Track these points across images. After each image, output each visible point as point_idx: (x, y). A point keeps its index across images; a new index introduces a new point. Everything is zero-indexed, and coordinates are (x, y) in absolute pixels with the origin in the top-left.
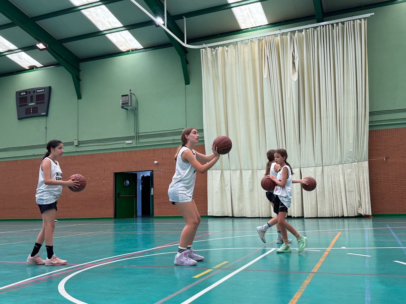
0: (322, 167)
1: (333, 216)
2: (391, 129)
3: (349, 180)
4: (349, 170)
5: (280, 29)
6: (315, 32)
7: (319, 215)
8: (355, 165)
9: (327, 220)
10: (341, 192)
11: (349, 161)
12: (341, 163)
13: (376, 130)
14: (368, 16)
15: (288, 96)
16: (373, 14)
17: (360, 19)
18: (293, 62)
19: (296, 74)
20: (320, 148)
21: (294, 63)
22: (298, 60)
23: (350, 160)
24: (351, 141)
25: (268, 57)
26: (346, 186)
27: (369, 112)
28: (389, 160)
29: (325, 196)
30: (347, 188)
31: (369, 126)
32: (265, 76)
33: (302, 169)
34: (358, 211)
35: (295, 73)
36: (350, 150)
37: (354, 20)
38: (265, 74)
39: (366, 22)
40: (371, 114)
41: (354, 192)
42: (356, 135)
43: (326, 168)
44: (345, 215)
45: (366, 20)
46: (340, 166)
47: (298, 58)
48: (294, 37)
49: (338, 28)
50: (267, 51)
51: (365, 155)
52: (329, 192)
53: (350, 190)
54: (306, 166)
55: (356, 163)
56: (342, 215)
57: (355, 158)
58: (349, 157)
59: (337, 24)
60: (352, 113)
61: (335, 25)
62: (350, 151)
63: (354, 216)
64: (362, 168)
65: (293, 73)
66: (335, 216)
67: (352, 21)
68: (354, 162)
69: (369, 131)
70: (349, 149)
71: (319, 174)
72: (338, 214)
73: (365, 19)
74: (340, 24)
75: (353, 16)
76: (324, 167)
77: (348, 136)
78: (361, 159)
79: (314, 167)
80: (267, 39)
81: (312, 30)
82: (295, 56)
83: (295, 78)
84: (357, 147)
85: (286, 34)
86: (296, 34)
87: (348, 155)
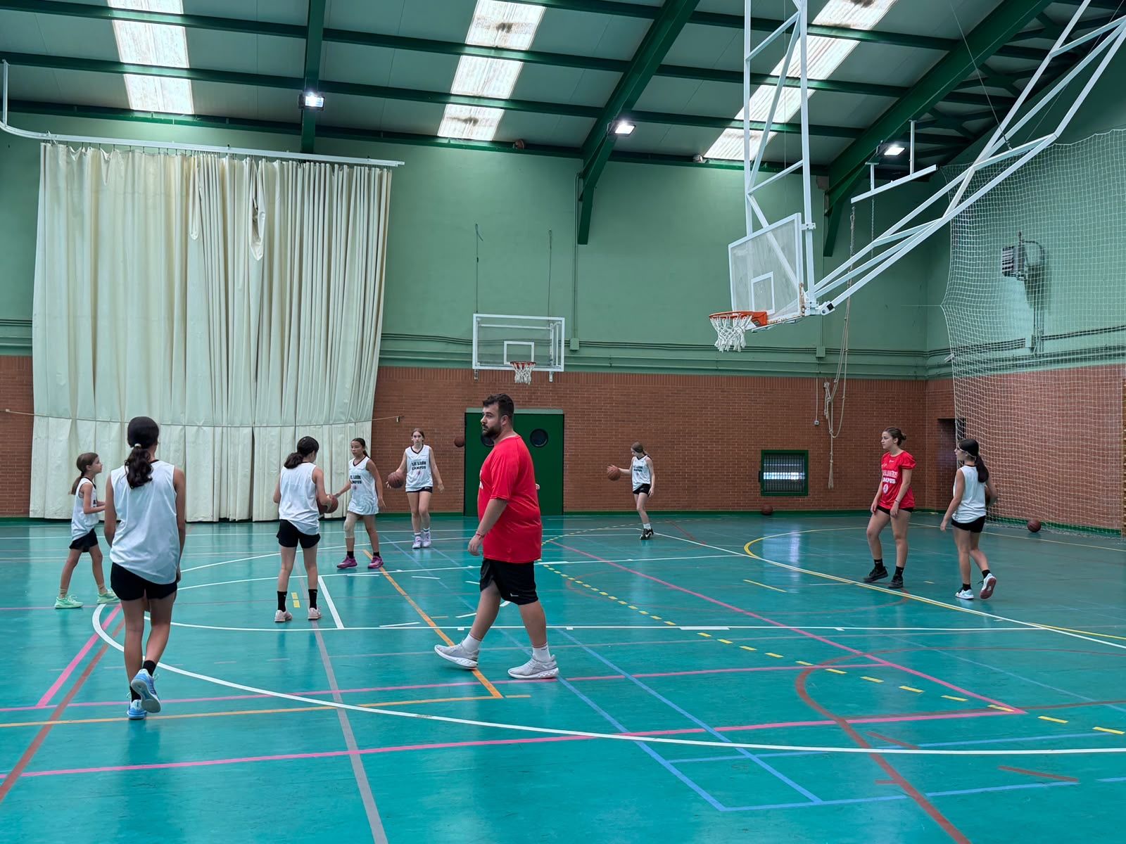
0: (293, 427)
2: (412, 368)
3: (338, 454)
4: (340, 436)
5: (229, 146)
6: (300, 171)
8: (350, 427)
11: (341, 420)
12: (327, 423)
13: (386, 367)
14: (394, 165)
15: (239, 285)
16: (403, 163)
17: (381, 167)
18: (253, 221)
19: (260, 245)
20: (293, 392)
21: (255, 222)
22: (264, 219)
24: (348, 385)
25: (203, 198)
26: (333, 465)
27: (382, 334)
28: (403, 422)
30: (334, 468)
31: (380, 358)
32: (194, 235)
33: (256, 430)
35: (257, 243)
36: (346, 401)
37: (370, 167)
38: (194, 232)
39: (390, 175)
40: (385, 337)
41: (346, 475)
42: (357, 376)
45: (391, 171)
47: (264, 215)
49: (341, 173)
50: (200, 185)
51: (368, 410)
53: (339, 471)
54: (265, 425)
55: (353, 425)
57: (352, 415)
58: (342, 413)
59: (341, 164)
60: (353, 336)
61: (336, 166)
62: (346, 403)
65: (253, 242)
67: (367, 168)
68: (350, 422)
69: (380, 368)
70: (345, 399)
71: (289, 440)
73: (388, 168)
74: (345, 167)
75: (369, 157)
76: (297, 427)
77: (344, 374)
78: (360, 418)
79: (278, 427)
80: (202, 158)
81: (295, 166)
82: (257, 209)
83: (258, 253)
84: (356, 395)
85: (242, 157)
86: (262, 163)
87: (341, 410)
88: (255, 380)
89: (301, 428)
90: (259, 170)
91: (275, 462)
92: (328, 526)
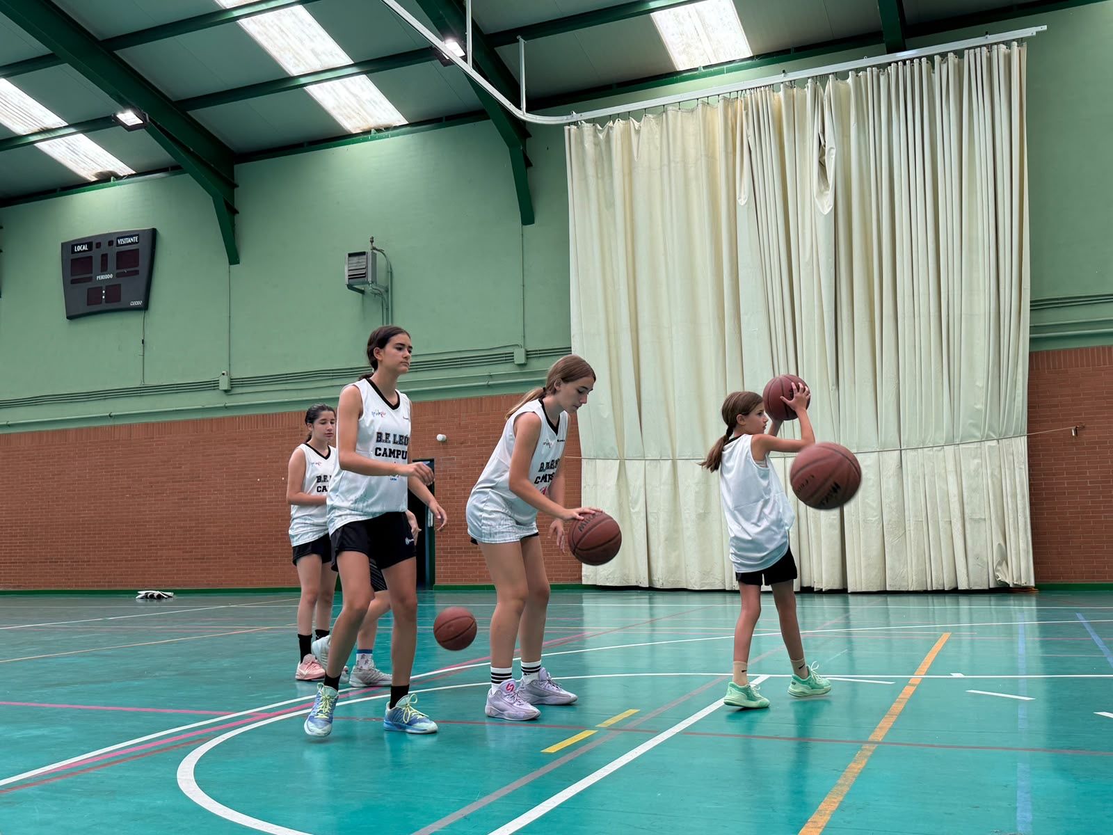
0: (899, 451)
1: (929, 589)
2: (1093, 349)
3: (974, 490)
4: (974, 463)
5: (784, 72)
6: (882, 78)
7: (890, 585)
8: (990, 447)
9: (912, 599)
10: (951, 521)
11: (975, 437)
12: (950, 442)
13: (1048, 352)
14: (1030, 35)
15: (806, 255)
16: (1045, 28)
17: (1008, 43)
18: (820, 162)
19: (830, 194)
20: (893, 399)
21: (822, 165)
22: (833, 156)
23: (978, 434)
24: (981, 383)
25: (752, 151)
26: (965, 506)
27: (1031, 302)
28: (1085, 436)
29: (907, 533)
30: (967, 511)
31: (1031, 339)
32: (742, 200)
34: (997, 574)
35: (827, 192)
36: (978, 407)
37: (989, 46)
38: (743, 196)
39: (1024, 50)
40: (1036, 306)
41: (988, 521)
42: (993, 366)
43: (908, 456)
44: (963, 586)
45: (1025, 44)
46: (949, 450)
47: (833, 151)
48: (824, 92)
49: (944, 67)
50: (749, 133)
51: (1017, 419)
52: (918, 523)
53: (977, 516)
55: (994, 443)
56: (953, 586)
57: (991, 428)
58: (973, 425)
59: (944, 55)
60: (982, 304)
61: (937, 58)
62: (978, 410)
63: (986, 588)
64: (1011, 457)
65: (821, 193)
66: (934, 589)
67: (984, 49)
68: (989, 439)
69: (1031, 354)
70: (975, 404)
71: (891, 472)
72: (941, 582)
73: (1020, 41)
74: (951, 55)
75: (987, 33)
76: (903, 452)
77: (971, 368)
78: (1006, 433)
79: (876, 453)
80: (749, 96)
81: (875, 73)
82: (825, 146)
83: (826, 205)
84: (996, 399)
85: (802, 83)
86: (830, 84)
87: (971, 421)
88: (834, 387)
89: (911, 453)
90: (826, 94)
91: (874, 505)
92: (964, 601)
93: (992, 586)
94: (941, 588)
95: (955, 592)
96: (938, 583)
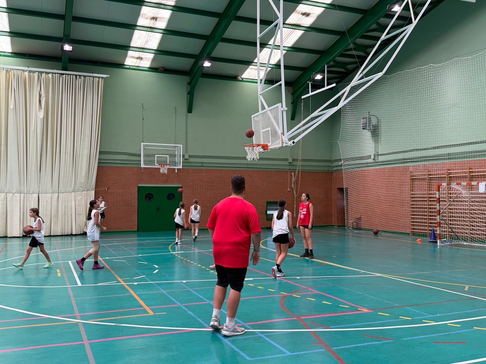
0: (58, 194)
1: (64, 234)
2: (113, 167)
3: (79, 205)
4: (80, 197)
5: (28, 67)
6: (61, 78)
7: (52, 234)
8: (84, 193)
9: (59, 238)
10: (72, 215)
11: (81, 190)
12: (74, 191)
13: (101, 166)
14: (105, 77)
15: (32, 129)
16: (109, 76)
17: (99, 78)
18: (39, 100)
19: (42, 111)
20: (57, 177)
21: (40, 101)
22: (44, 99)
23: (82, 189)
24: (83, 174)
25: (16, 90)
26: (77, 210)
27: (99, 151)
28: (110, 191)
29: (59, 218)
30: (77, 212)
31: (98, 162)
32: (11, 106)
33: (40, 195)
34: (84, 229)
35: (41, 110)
36: (83, 181)
37: (94, 77)
38: (12, 106)
39: (103, 81)
40: (100, 153)
41: (82, 214)
42: (88, 170)
43: (61, 195)
44: (74, 233)
45: (103, 79)
46: (73, 193)
47: (44, 98)
48: (41, 78)
49: (80, 80)
50: (14, 84)
51: (93, 185)
52: (62, 215)
53: (79, 213)
54: (44, 192)
55: (86, 192)
56: (71, 233)
57: (85, 188)
58: (80, 187)
59: (80, 76)
60: (86, 152)
61: (78, 77)
62: (82, 182)
63: (80, 233)
64: (90, 196)
65: (39, 110)
66: (66, 234)
67: (92, 78)
68: (84, 191)
69: (98, 166)
70: (82, 180)
71: (55, 200)
72: (67, 232)
73: (102, 78)
74: (82, 77)
75: (93, 73)
76: (59, 194)
77: (81, 170)
78: (89, 189)
79: (51, 194)
80: (15, 72)
81: (59, 76)
82: (41, 95)
83: (41, 114)
84: (87, 180)
85: (34, 72)
86: (44, 75)
87: (80, 185)
88: (39, 172)
89: (62, 194)
90: (42, 78)
91: (49, 209)
92: (74, 238)
93: (82, 233)
94: (67, 234)
95: (72, 235)
96: (67, 233)
